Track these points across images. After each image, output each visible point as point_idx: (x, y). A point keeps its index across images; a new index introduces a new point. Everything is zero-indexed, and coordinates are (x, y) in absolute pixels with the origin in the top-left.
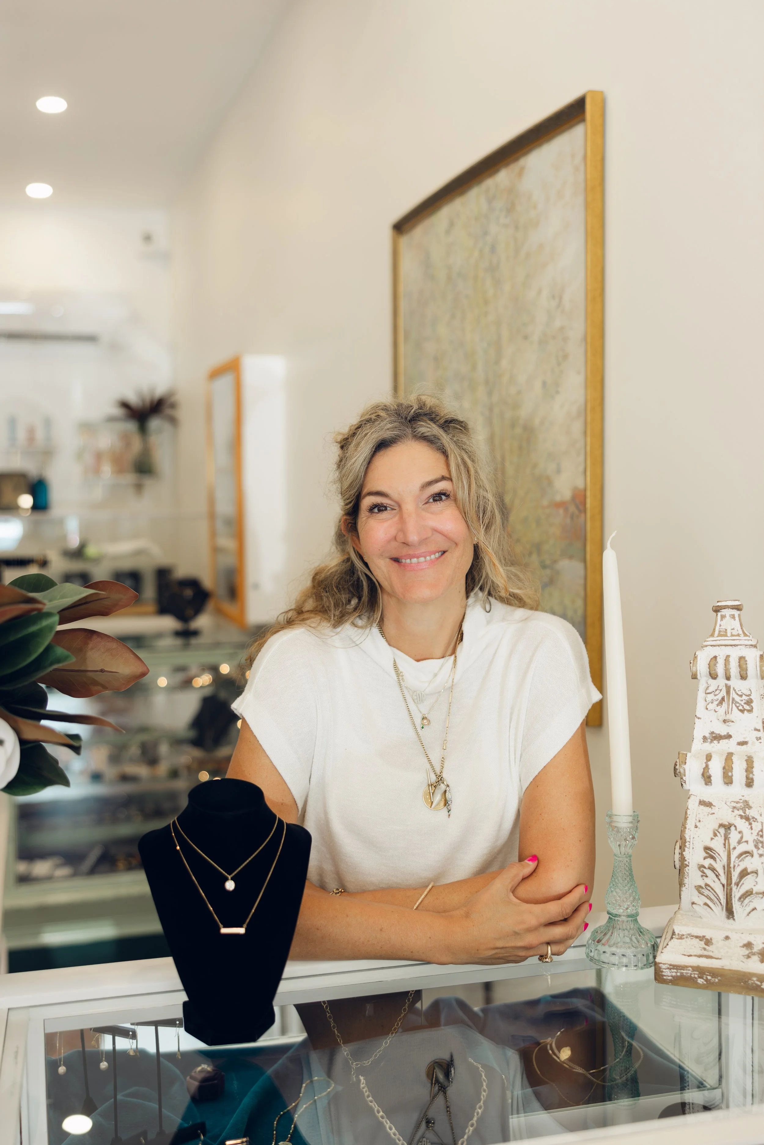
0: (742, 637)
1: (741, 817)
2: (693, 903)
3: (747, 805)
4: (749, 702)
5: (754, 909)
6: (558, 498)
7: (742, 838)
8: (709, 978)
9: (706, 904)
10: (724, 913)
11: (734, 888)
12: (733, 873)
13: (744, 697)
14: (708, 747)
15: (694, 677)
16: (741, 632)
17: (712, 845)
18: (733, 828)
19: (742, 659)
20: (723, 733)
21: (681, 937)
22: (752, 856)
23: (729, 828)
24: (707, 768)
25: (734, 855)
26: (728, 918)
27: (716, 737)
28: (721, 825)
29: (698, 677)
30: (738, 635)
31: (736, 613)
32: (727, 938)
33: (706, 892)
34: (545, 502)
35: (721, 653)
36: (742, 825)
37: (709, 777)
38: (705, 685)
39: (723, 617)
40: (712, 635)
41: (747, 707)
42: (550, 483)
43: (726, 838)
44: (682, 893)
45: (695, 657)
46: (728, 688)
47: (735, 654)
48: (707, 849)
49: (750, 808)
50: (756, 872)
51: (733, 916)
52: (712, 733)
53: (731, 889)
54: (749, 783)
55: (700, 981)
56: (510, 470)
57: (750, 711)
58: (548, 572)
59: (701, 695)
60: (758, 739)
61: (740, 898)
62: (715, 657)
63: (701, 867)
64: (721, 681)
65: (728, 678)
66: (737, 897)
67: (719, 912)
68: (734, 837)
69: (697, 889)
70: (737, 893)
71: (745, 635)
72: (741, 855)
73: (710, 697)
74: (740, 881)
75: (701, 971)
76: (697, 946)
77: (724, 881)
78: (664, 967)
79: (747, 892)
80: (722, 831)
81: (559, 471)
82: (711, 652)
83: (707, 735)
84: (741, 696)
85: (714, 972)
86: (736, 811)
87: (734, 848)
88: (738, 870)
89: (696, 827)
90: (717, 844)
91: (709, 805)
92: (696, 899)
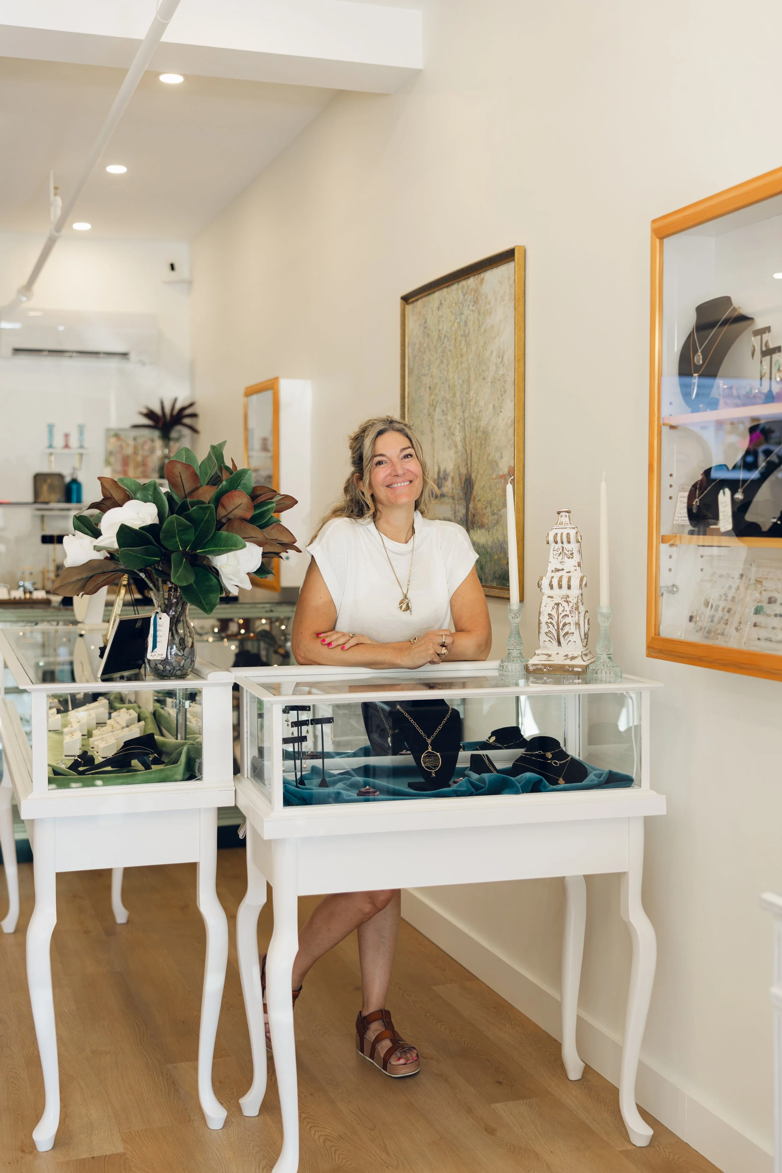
0: (569, 525)
1: (565, 601)
2: (544, 641)
3: (568, 596)
4: (572, 554)
5: (570, 641)
6: (501, 473)
7: (564, 609)
8: (548, 668)
9: (549, 640)
10: (557, 643)
11: (561, 631)
12: (560, 624)
13: (570, 552)
14: (553, 574)
15: (548, 543)
16: (569, 523)
17: (552, 613)
18: (560, 605)
19: (568, 534)
20: (560, 568)
21: (538, 655)
22: (568, 617)
23: (558, 605)
24: (551, 581)
25: (560, 617)
26: (559, 646)
27: (558, 570)
28: (556, 604)
29: (550, 543)
30: (568, 524)
31: (567, 514)
32: (558, 654)
33: (550, 635)
34: (494, 476)
35: (559, 532)
36: (565, 604)
37: (552, 585)
38: (553, 547)
39: (562, 516)
40: (556, 524)
41: (571, 556)
42: (497, 464)
43: (557, 609)
44: (540, 637)
45: (548, 534)
46: (563, 548)
47: (565, 532)
48: (549, 614)
49: (569, 597)
50: (570, 623)
51: (561, 645)
52: (556, 568)
53: (559, 631)
54: (569, 587)
55: (545, 670)
56: (475, 458)
57: (572, 558)
58: (496, 517)
59: (551, 552)
60: (575, 570)
61: (563, 636)
62: (557, 533)
63: (547, 623)
64: (560, 545)
65: (562, 543)
66: (562, 636)
67: (555, 643)
68: (561, 609)
69: (546, 634)
70: (562, 633)
71: (570, 523)
72: (564, 616)
73: (555, 552)
74: (563, 628)
75: (545, 666)
76: (545, 657)
77: (556, 628)
78: (529, 665)
79: (566, 633)
80: (556, 606)
81: (501, 457)
82: (555, 531)
83: (554, 570)
84: (568, 551)
85: (550, 666)
86: (563, 599)
87: (561, 614)
88: (562, 623)
89: (545, 606)
90: (554, 613)
91: (552, 597)
92: (546, 639)
